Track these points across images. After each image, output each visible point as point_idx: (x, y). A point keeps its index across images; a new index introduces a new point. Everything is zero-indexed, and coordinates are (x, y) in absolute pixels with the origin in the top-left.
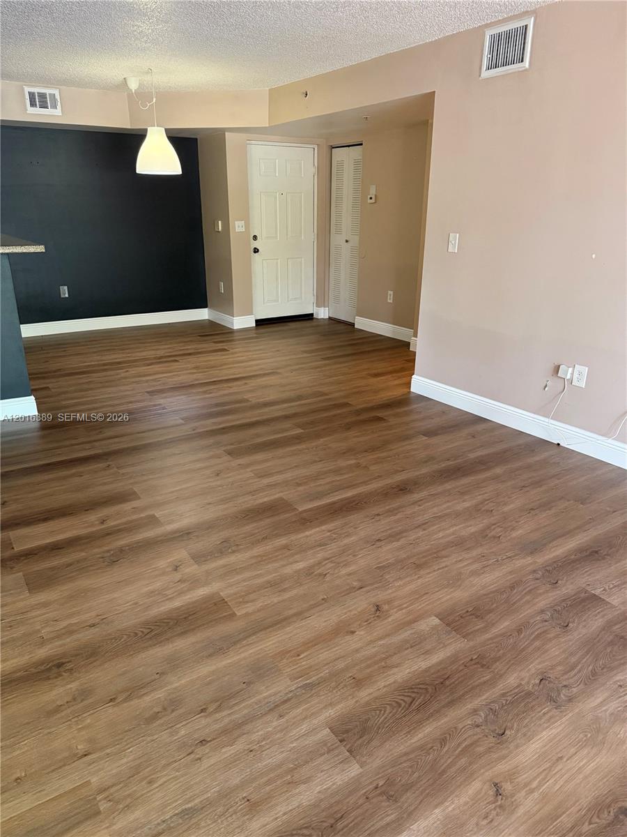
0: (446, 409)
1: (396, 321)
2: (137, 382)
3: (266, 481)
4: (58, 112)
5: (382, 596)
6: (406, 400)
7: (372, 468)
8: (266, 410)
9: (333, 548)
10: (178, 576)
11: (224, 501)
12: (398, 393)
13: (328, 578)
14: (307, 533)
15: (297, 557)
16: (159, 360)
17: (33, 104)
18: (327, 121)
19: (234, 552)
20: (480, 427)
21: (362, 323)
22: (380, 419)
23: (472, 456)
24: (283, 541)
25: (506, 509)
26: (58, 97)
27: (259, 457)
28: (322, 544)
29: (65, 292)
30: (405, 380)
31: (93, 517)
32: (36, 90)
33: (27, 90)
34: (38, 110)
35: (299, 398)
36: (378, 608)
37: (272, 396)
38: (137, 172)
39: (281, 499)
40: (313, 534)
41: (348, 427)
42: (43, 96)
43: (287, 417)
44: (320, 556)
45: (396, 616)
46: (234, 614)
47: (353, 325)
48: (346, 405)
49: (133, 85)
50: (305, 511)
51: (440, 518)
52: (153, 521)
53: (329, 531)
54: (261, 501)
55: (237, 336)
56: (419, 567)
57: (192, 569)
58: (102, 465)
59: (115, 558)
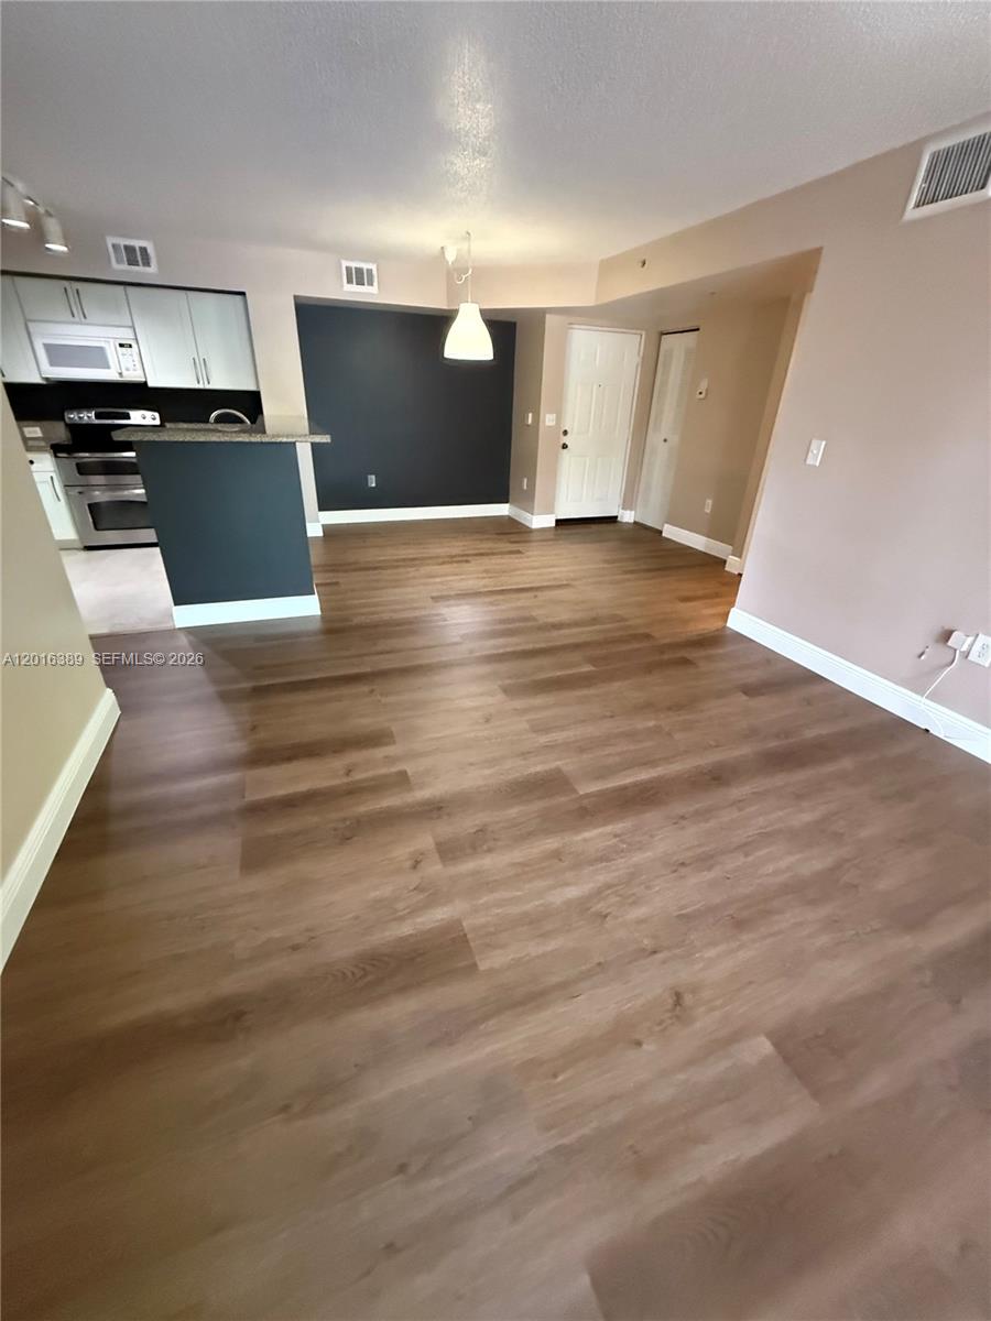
0: (770, 657)
1: (710, 534)
2: (425, 584)
3: (543, 739)
4: (374, 289)
5: (683, 974)
6: (720, 638)
7: (677, 736)
8: (555, 633)
9: (621, 866)
10: (414, 879)
11: (492, 762)
12: (710, 626)
13: (609, 922)
14: (587, 835)
15: (569, 875)
16: (452, 559)
17: (350, 281)
18: (659, 298)
19: (490, 850)
20: (817, 689)
21: (670, 532)
22: (686, 662)
23: (810, 734)
24: (551, 843)
25: (864, 833)
26: (375, 272)
27: (538, 700)
28: (604, 858)
29: (372, 482)
30: (720, 609)
31: (338, 763)
32: (354, 265)
33: (345, 264)
34: (354, 288)
35: (594, 621)
36: (678, 998)
37: (564, 615)
38: (446, 355)
39: (558, 770)
40: (594, 837)
41: (649, 669)
42: (359, 271)
43: (577, 647)
44: (602, 878)
45: (706, 1022)
46: (474, 966)
47: (661, 532)
48: (647, 636)
49: (450, 256)
50: (587, 796)
51: (767, 837)
52: (402, 780)
53: (616, 836)
54: (533, 770)
55: (534, 537)
56: (740, 925)
57: (434, 869)
58: (366, 689)
59: (350, 834)
